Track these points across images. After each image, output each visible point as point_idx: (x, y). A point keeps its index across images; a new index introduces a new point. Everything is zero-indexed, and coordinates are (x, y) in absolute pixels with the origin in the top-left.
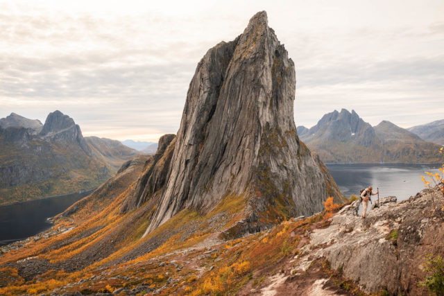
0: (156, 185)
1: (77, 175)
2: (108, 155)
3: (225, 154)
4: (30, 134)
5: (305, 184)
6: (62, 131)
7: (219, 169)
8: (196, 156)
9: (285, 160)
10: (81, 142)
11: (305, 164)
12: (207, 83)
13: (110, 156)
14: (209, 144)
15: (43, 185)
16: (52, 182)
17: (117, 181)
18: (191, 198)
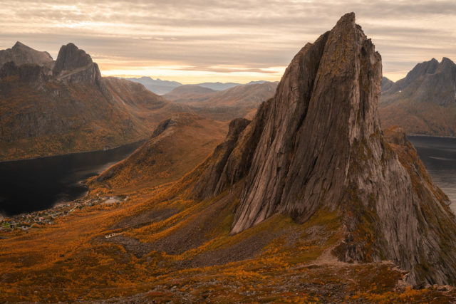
0: (234, 176)
1: (99, 128)
2: (130, 102)
3: (316, 167)
4: (45, 74)
5: (389, 191)
6: (78, 70)
7: (311, 180)
8: (288, 164)
9: (370, 174)
10: (101, 86)
11: (390, 170)
12: (297, 94)
13: (132, 103)
14: (300, 154)
15: (63, 137)
16: (72, 134)
17: (156, 145)
18: (284, 204)
